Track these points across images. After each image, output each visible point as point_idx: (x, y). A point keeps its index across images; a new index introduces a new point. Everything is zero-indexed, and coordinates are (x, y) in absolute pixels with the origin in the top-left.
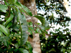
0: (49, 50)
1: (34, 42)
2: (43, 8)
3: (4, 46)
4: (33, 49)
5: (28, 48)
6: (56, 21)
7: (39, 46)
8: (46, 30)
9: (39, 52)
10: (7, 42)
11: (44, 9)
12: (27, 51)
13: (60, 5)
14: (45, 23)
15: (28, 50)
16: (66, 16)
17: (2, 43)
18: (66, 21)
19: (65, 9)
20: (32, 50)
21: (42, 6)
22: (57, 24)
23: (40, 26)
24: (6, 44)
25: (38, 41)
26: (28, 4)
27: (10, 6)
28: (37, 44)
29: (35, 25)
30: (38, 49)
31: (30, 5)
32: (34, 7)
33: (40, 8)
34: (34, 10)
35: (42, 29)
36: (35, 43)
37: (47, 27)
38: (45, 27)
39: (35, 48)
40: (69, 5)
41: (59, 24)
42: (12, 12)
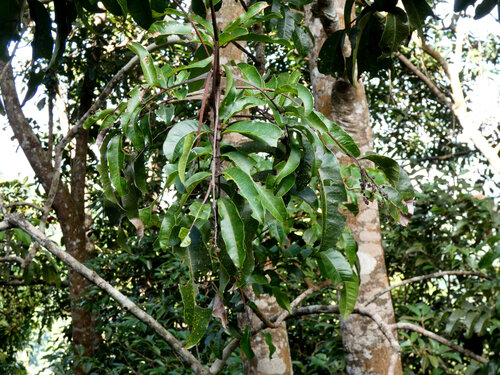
0: (407, 248)
1: (363, 224)
2: (386, 117)
3: (269, 237)
4: (360, 248)
5: (345, 246)
6: (427, 158)
7: (378, 236)
8: (404, 202)
9: (376, 254)
10: (279, 228)
11: (389, 119)
12: (340, 254)
13: (438, 109)
14: (401, 179)
15: (342, 251)
16: (458, 142)
17: (264, 229)
18: (457, 156)
19: (458, 121)
20: (357, 250)
21: (383, 110)
22: (429, 166)
23: (383, 190)
24: (275, 234)
25: (374, 221)
26: (345, 108)
27: (290, 125)
28: (370, 230)
29: (369, 186)
30: (374, 245)
31: (351, 111)
32: (363, 116)
33: (378, 114)
34: (361, 124)
35: (389, 198)
36: (365, 229)
37: (407, 191)
38: (400, 191)
39: (363, 242)
40: (468, 110)
41: (434, 166)
42: (297, 143)
